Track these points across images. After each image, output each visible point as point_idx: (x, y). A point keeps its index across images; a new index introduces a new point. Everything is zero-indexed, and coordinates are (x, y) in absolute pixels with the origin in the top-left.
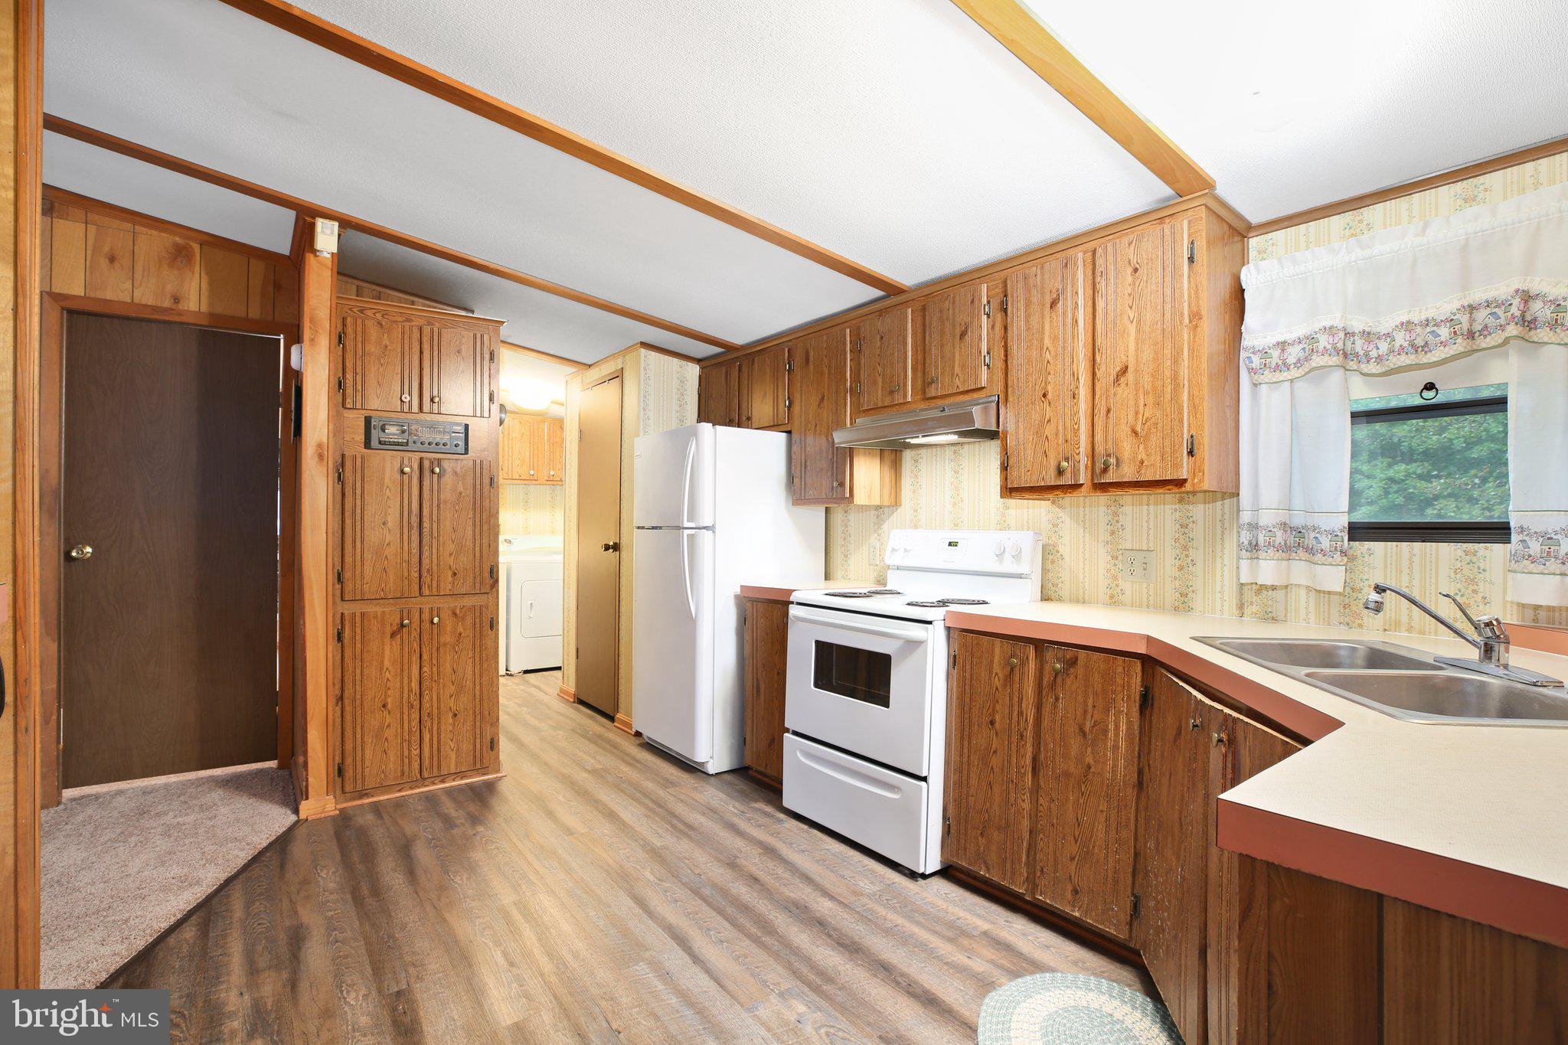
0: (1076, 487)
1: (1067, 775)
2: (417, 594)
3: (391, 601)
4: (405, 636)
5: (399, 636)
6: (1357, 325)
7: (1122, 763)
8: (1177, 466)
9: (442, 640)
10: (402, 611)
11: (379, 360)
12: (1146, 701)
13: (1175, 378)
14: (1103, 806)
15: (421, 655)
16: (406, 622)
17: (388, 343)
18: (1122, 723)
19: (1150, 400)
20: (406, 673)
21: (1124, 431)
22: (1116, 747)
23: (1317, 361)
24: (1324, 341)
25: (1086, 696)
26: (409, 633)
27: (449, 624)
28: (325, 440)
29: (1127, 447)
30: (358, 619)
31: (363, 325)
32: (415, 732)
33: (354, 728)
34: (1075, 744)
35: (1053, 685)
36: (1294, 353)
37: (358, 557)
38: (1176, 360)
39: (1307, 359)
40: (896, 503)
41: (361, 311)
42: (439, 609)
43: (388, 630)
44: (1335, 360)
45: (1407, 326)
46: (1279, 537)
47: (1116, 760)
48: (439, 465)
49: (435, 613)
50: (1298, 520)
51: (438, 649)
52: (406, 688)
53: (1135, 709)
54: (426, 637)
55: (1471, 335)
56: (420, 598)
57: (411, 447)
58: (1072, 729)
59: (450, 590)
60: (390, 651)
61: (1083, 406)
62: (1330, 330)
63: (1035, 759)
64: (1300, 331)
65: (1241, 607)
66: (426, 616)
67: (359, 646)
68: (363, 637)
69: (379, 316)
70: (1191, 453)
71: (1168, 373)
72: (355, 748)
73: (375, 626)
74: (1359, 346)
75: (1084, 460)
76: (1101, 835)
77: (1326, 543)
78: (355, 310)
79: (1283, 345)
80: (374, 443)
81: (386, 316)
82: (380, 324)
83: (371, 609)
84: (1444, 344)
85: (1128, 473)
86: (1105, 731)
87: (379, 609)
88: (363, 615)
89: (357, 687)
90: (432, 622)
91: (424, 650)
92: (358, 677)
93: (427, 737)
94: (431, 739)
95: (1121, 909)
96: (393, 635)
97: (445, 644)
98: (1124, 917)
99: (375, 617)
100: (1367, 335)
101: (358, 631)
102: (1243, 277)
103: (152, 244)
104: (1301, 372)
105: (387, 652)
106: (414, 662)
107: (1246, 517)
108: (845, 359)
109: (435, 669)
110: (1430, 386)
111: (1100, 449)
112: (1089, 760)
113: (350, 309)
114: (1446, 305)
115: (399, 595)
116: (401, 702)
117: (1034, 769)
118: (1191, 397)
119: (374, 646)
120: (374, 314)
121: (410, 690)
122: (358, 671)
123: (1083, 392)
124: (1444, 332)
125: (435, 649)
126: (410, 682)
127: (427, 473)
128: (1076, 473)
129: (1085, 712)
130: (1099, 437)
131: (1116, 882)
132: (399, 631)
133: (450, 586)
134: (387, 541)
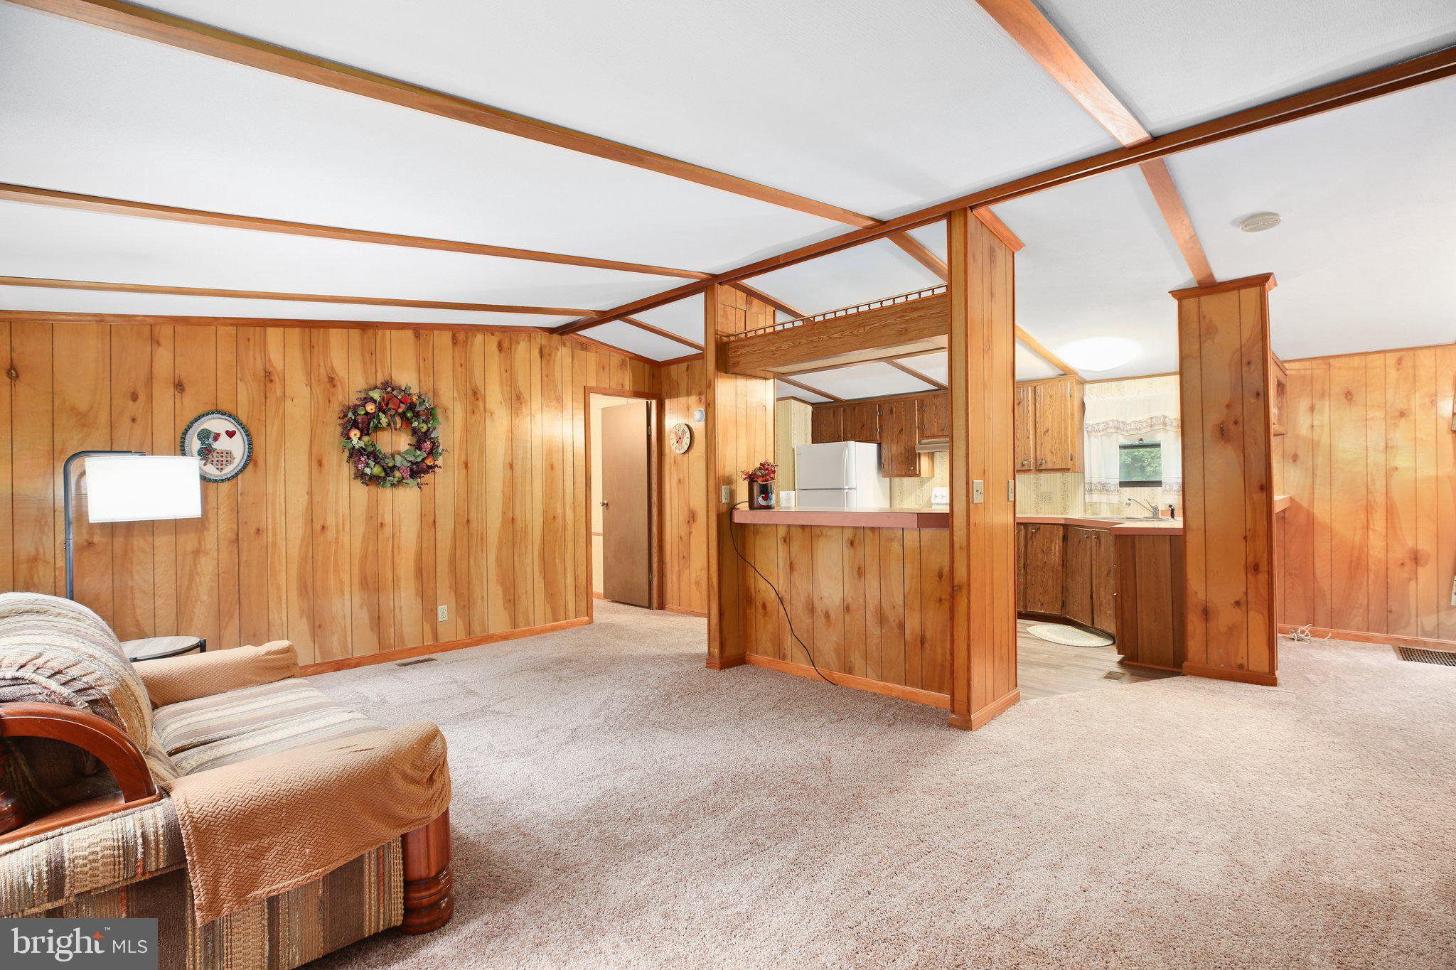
0: (1029, 470)
1: (1038, 566)
6: (1120, 420)
7: (1057, 559)
8: (1067, 464)
12: (1065, 538)
13: (1066, 434)
14: (1051, 574)
18: (1057, 547)
19: (1057, 441)
21: (1048, 451)
22: (1055, 554)
23: (1109, 430)
24: (1111, 424)
25: (1044, 539)
29: (1049, 457)
34: (1040, 556)
35: (1031, 538)
36: (1101, 427)
38: (1066, 429)
39: (1106, 429)
40: (933, 476)
44: (1114, 430)
45: (1135, 422)
46: (1098, 487)
47: (1055, 558)
50: (1103, 481)
53: (1061, 542)
55: (1151, 426)
58: (1039, 551)
61: (1032, 442)
62: (1113, 420)
63: (1024, 564)
64: (1104, 420)
65: (1085, 511)
70: (1071, 460)
71: (1063, 433)
74: (1121, 426)
75: (1032, 461)
76: (1051, 584)
77: (1112, 488)
79: (1098, 424)
84: (1144, 428)
85: (1050, 466)
86: (1051, 550)
95: (1058, 606)
98: (1060, 608)
100: (1123, 423)
102: (1085, 400)
103: (616, 359)
104: (1103, 433)
107: (1087, 480)
108: (915, 414)
110: (1141, 440)
111: (1039, 457)
112: (1045, 560)
114: (1145, 417)
117: (1024, 568)
118: (1071, 441)
123: (1031, 437)
124: (1144, 425)
128: (1029, 465)
129: (1044, 545)
130: (1038, 453)
131: (1056, 597)
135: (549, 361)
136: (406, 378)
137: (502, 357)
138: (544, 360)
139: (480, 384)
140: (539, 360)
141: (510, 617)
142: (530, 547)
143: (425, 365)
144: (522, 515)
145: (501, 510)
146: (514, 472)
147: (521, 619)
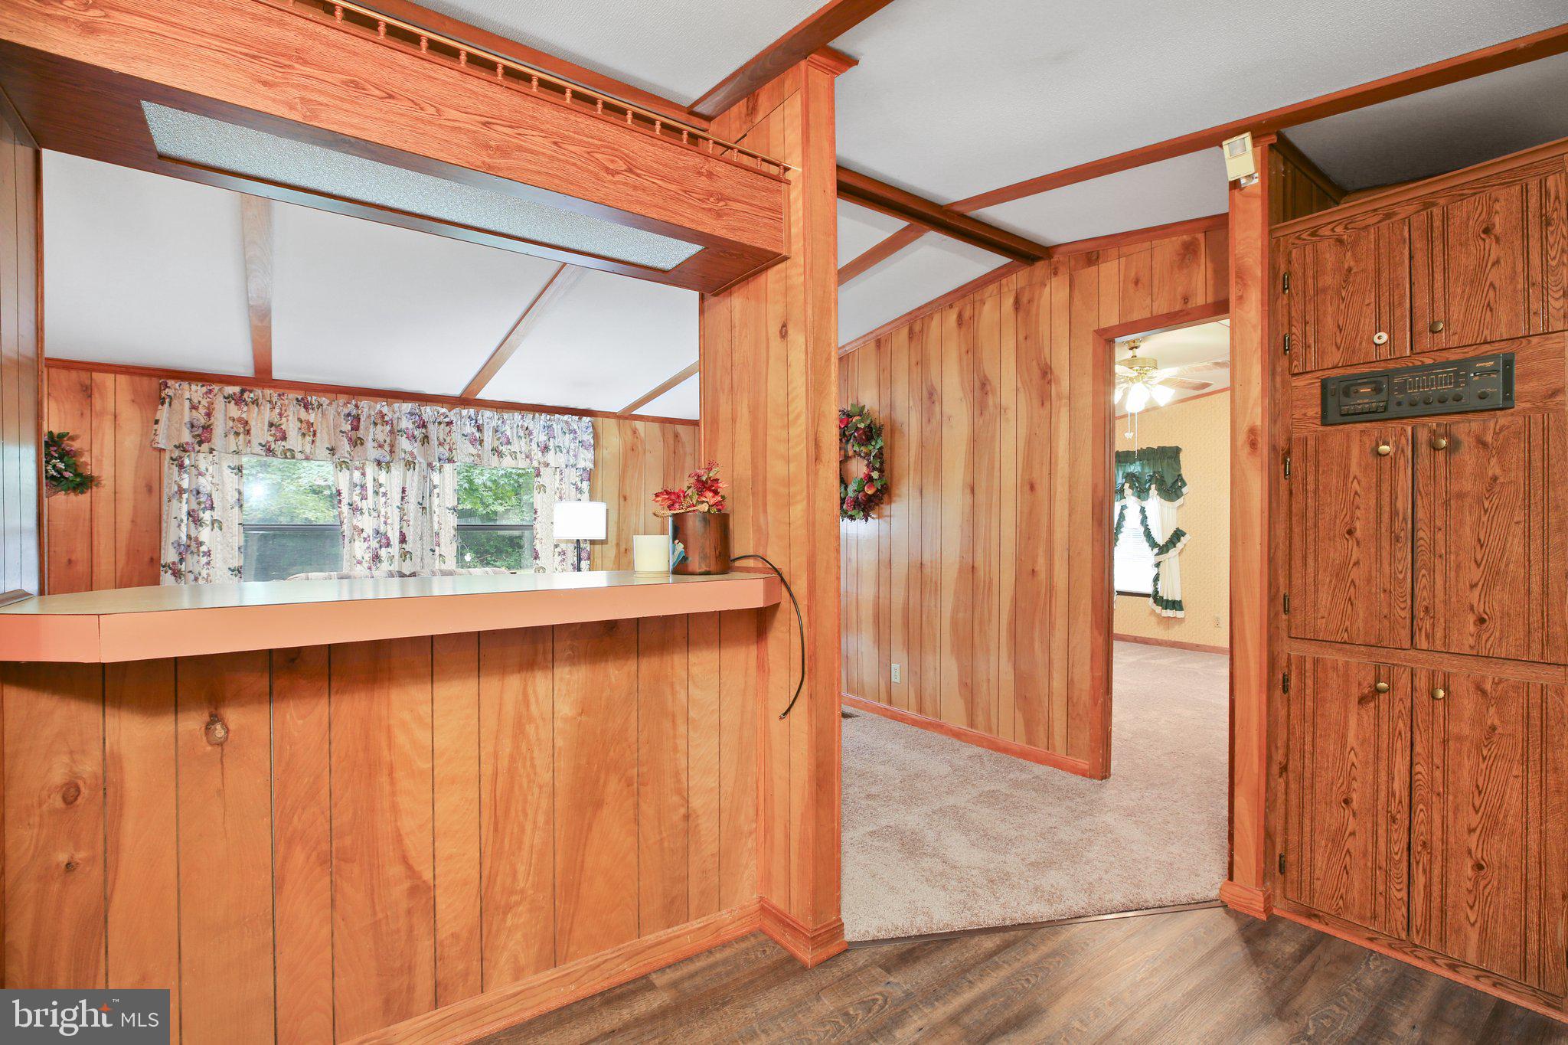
2: (1407, 645)
3: (1362, 648)
4: (1384, 707)
5: (1372, 705)
9: (1453, 729)
10: (1377, 668)
11: (1339, 293)
15: (1412, 745)
16: (1383, 685)
17: (1352, 264)
20: (1383, 764)
26: (1391, 704)
27: (1468, 704)
28: (1258, 423)
30: (1309, 666)
31: (1315, 251)
32: (1400, 861)
33: (1301, 816)
37: (1310, 580)
41: (1313, 234)
42: (1447, 676)
43: (1355, 693)
48: (1447, 435)
49: (1440, 679)
51: (1445, 742)
52: (1383, 787)
54: (1420, 716)
56: (1412, 652)
57: (1393, 410)
59: (1472, 648)
60: (1357, 724)
66: (1422, 683)
67: (1309, 704)
68: (1316, 693)
69: (1339, 230)
72: (1301, 844)
73: (1334, 681)
78: (1304, 236)
80: (1333, 416)
81: (1349, 226)
82: (1340, 241)
83: (1330, 656)
87: (1341, 659)
88: (1316, 662)
89: (1306, 761)
90: (1433, 697)
91: (1417, 737)
92: (1308, 747)
93: (1420, 880)
94: (1428, 887)
96: (1362, 700)
97: (1459, 738)
99: (1335, 669)
101: (1309, 682)
105: (1353, 722)
106: (1399, 752)
109: (1438, 774)
113: (1298, 238)
115: (1373, 642)
116: (1375, 806)
119: (1333, 709)
120: (1333, 230)
121: (1391, 794)
122: (1308, 739)
125: (1438, 740)
126: (1391, 779)
127: (1424, 449)
132: (1373, 698)
133: (1472, 641)
134: (1354, 558)
135: (1028, 313)
136: (869, 399)
137: (962, 333)
138: (1021, 314)
139: (936, 382)
140: (1013, 316)
141: (967, 709)
142: (995, 612)
143: (885, 380)
144: (985, 561)
145: (958, 552)
146: (976, 497)
147: (980, 719)
